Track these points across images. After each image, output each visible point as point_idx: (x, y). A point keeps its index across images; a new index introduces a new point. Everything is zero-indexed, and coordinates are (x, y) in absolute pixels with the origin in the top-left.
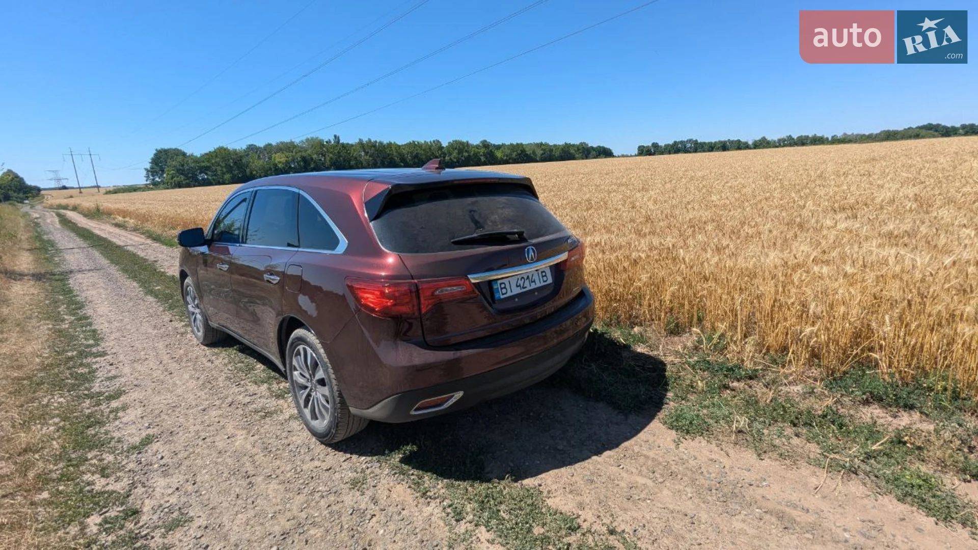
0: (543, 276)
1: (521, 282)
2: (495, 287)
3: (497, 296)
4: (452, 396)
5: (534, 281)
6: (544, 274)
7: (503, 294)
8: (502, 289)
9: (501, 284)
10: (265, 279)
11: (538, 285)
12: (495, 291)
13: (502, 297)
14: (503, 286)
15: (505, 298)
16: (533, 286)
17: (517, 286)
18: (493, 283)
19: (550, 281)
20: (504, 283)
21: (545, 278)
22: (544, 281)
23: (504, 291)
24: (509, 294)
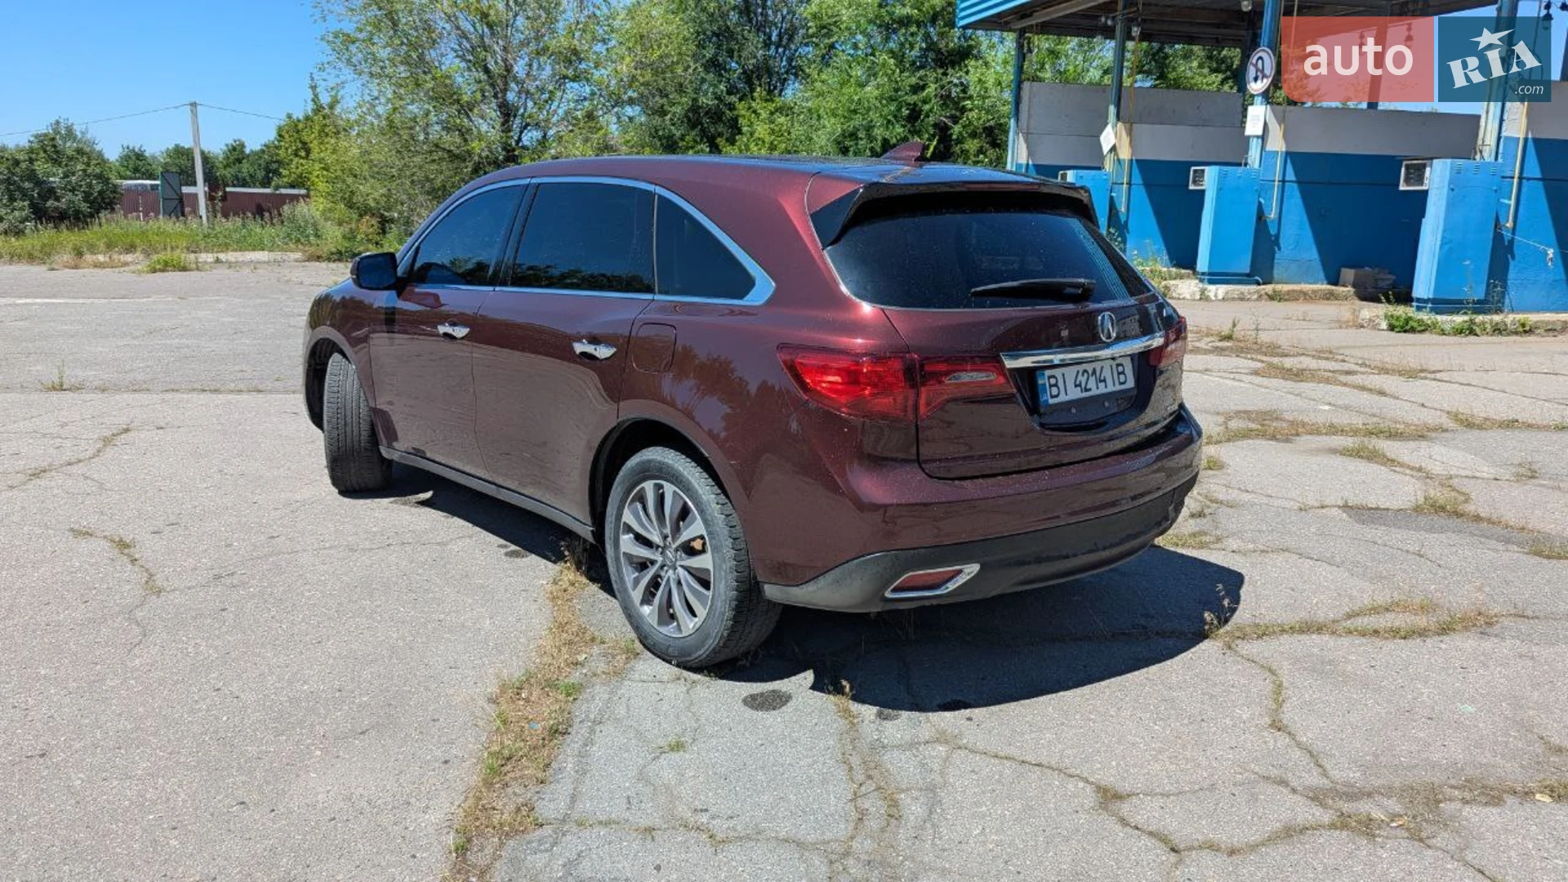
0: (1119, 374)
1: (1082, 379)
2: (1040, 382)
3: (1043, 399)
4: (960, 572)
5: (1104, 381)
6: (1120, 369)
7: (1052, 397)
8: (1051, 386)
9: (1049, 377)
10: (578, 352)
11: (1111, 388)
12: (1040, 389)
13: (1051, 401)
14: (1053, 381)
15: (1055, 405)
16: (1102, 390)
17: (1076, 386)
18: (1038, 373)
19: (1131, 383)
20: (1054, 377)
21: (1122, 378)
22: (1121, 383)
23: (1055, 391)
24: (1062, 398)
